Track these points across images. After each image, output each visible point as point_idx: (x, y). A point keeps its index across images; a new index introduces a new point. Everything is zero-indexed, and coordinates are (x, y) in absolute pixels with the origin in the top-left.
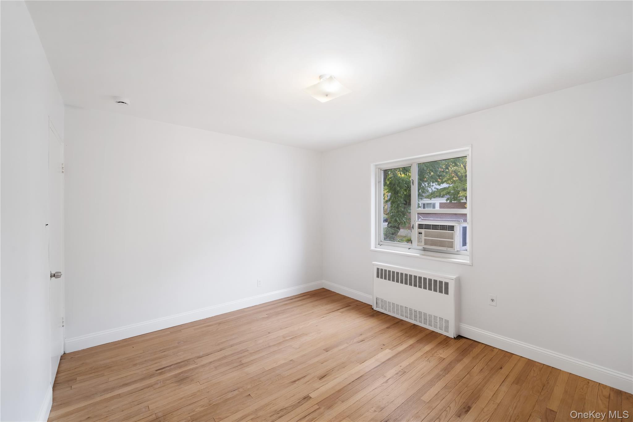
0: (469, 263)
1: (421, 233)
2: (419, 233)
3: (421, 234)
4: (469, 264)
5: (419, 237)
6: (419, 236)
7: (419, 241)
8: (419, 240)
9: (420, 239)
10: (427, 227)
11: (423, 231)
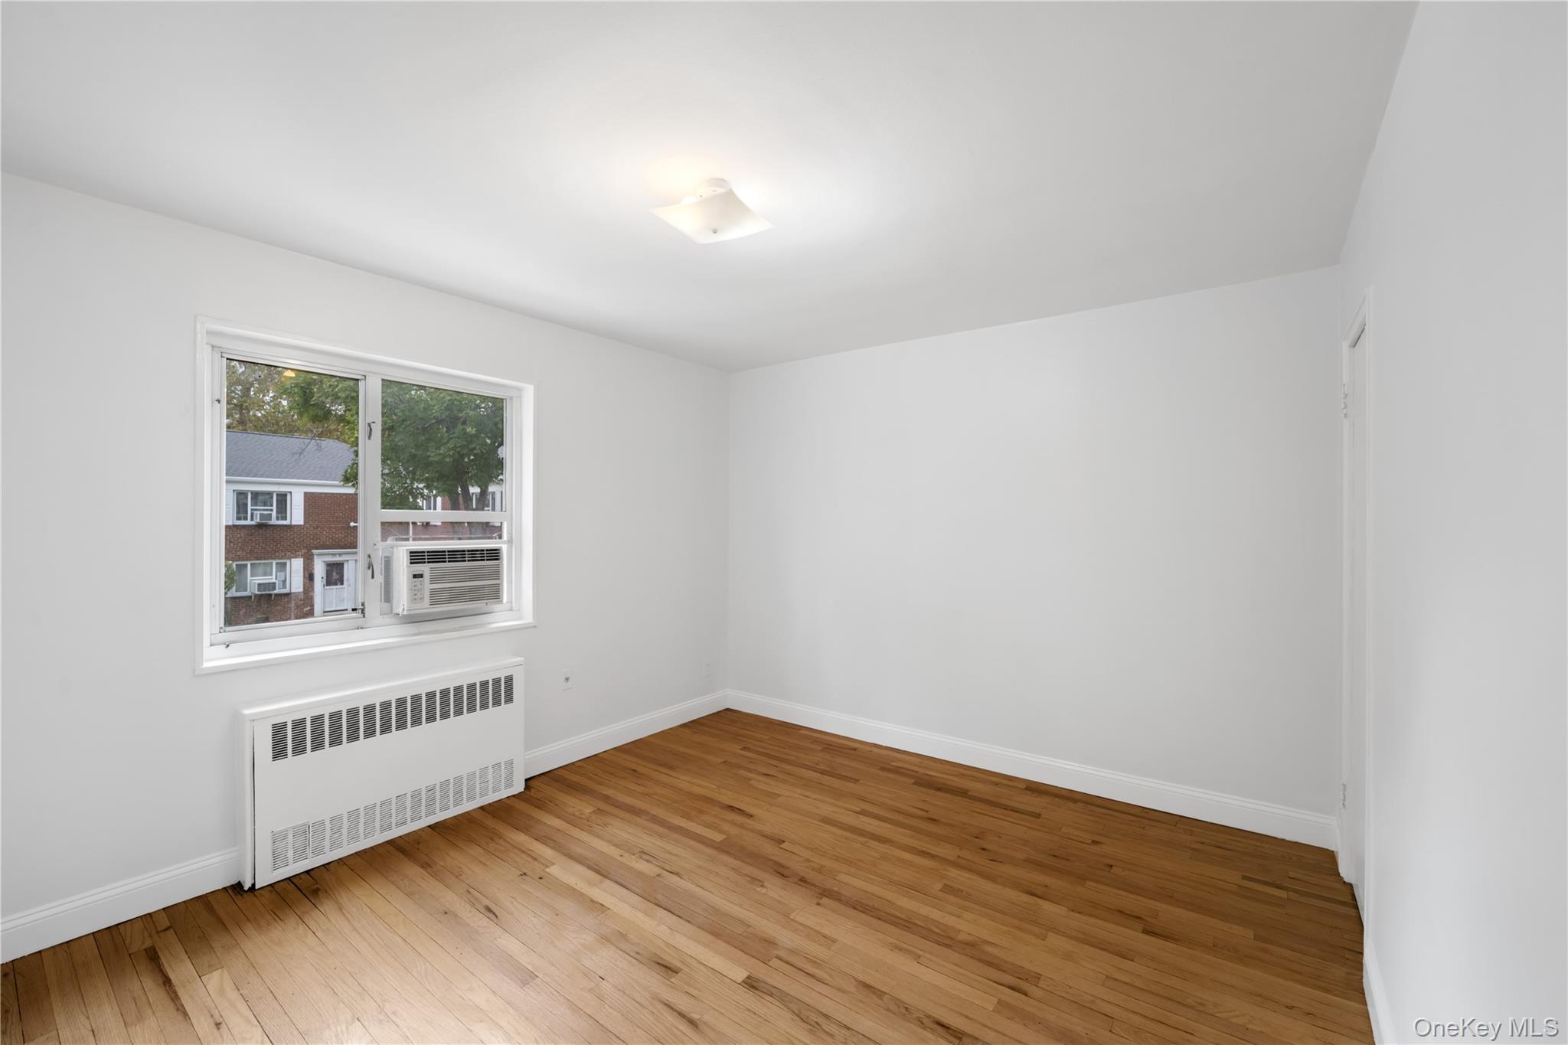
0: (531, 623)
1: (421, 576)
2: (415, 576)
3: (420, 579)
4: (533, 625)
5: (415, 586)
6: (414, 584)
7: (414, 597)
8: (415, 595)
9: (416, 592)
10: (436, 557)
11: (425, 569)
